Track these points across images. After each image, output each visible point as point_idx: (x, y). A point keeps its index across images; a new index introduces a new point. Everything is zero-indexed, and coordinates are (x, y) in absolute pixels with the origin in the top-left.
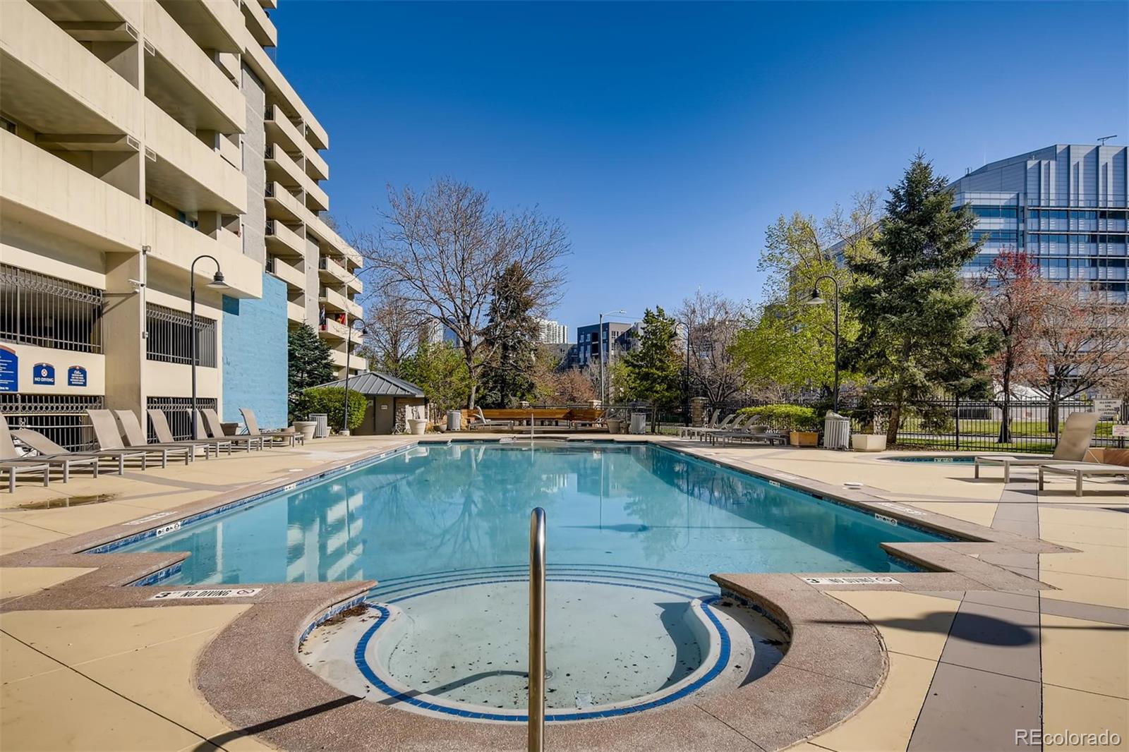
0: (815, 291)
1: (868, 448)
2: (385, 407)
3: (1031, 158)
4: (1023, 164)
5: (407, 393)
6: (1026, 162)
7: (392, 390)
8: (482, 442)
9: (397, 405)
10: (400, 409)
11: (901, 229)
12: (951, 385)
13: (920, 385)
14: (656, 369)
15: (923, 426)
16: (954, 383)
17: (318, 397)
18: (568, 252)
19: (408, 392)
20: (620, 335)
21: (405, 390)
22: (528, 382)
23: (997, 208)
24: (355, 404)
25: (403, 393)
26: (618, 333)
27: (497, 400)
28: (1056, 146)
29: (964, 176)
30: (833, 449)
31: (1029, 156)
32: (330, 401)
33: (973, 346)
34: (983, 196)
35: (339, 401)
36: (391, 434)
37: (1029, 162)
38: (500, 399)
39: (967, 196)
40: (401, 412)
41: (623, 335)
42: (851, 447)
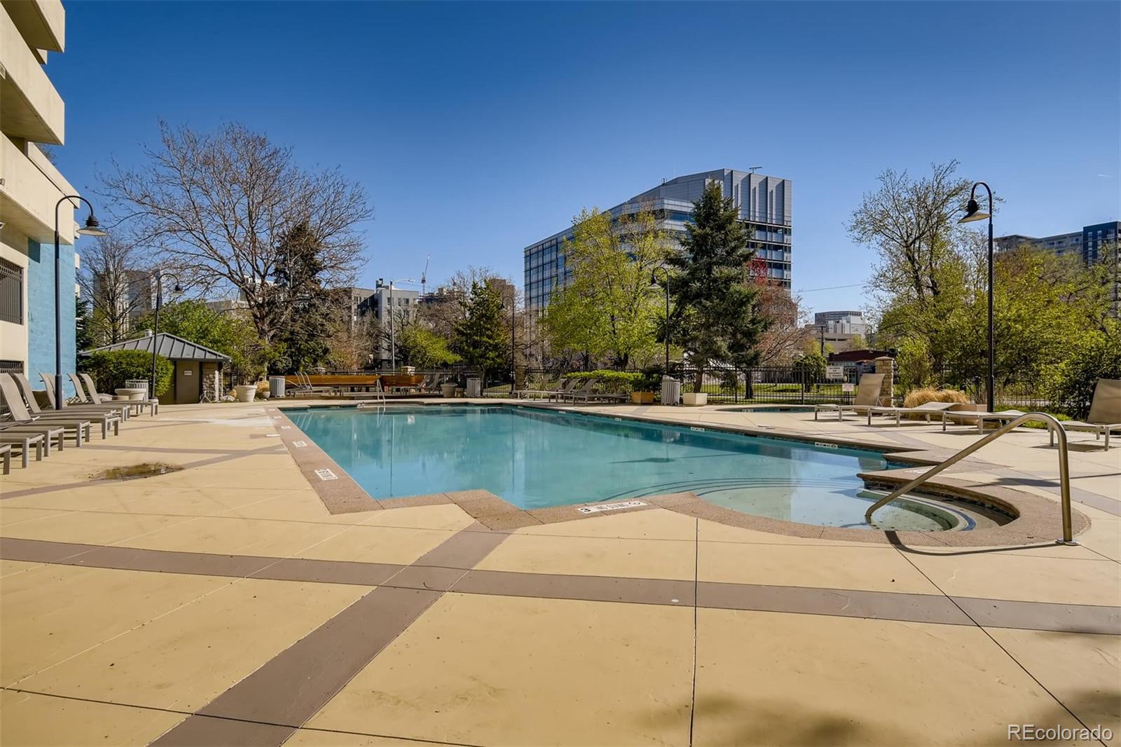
0: (653, 278)
1: (697, 403)
2: (188, 373)
3: (708, 177)
4: (702, 181)
5: (218, 358)
6: (704, 179)
7: (199, 355)
8: (339, 408)
9: (204, 370)
10: (208, 375)
11: (708, 234)
12: (740, 355)
13: (724, 355)
14: (487, 337)
15: (722, 386)
16: (742, 353)
17: (115, 361)
18: (368, 218)
19: (220, 356)
20: (363, 300)
21: (216, 355)
22: (321, 347)
23: (685, 213)
24: (162, 369)
25: (214, 357)
26: (360, 298)
27: (287, 366)
28: (724, 170)
29: (661, 184)
30: (668, 405)
31: (706, 175)
32: (131, 364)
33: (755, 326)
34: (677, 203)
35: (142, 366)
36: (198, 402)
37: (706, 180)
38: (290, 365)
39: (666, 201)
40: (209, 378)
41: (366, 301)
42: (681, 403)
